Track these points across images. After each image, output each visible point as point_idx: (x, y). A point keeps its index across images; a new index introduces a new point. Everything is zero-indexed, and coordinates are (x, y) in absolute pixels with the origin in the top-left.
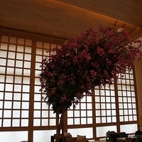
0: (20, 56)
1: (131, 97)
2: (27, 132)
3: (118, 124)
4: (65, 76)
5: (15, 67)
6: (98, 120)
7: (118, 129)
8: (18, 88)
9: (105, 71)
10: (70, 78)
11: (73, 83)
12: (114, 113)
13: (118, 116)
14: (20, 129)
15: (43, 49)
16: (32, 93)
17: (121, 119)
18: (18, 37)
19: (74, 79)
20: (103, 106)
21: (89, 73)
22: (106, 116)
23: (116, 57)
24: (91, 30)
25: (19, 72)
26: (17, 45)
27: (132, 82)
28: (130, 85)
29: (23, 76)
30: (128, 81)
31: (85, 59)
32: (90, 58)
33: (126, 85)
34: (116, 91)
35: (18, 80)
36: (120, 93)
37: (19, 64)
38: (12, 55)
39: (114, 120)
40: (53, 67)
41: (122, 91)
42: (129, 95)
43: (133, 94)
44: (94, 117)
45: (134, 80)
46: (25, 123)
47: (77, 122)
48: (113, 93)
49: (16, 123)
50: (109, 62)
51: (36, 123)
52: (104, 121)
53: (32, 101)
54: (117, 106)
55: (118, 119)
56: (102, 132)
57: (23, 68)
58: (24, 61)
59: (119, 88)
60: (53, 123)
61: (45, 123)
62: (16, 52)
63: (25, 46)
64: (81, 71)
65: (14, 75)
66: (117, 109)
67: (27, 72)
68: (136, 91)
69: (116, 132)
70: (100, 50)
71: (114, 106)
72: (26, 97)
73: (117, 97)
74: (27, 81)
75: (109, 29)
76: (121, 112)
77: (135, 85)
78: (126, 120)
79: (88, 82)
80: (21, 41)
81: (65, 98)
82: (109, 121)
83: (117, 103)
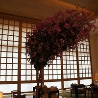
0: (11, 33)
1: (88, 61)
2: (17, 85)
3: (79, 79)
4: (43, 44)
5: (8, 41)
6: (65, 77)
7: (79, 82)
8: (10, 55)
9: (70, 39)
10: (46, 45)
11: (48, 48)
12: (76, 71)
13: (78, 74)
14: (12, 82)
15: (27, 28)
16: (20, 58)
17: (81, 76)
18: (9, 19)
19: (49, 46)
20: (68, 67)
21: (59, 41)
22: (71, 74)
23: (78, 30)
24: (60, 12)
25: (10, 43)
26: (9, 25)
27: (88, 51)
28: (87, 53)
29: (13, 47)
30: (85, 50)
31: (57, 31)
32: (60, 30)
33: (84, 53)
34: (77, 56)
35: (10, 49)
36: (80, 58)
37: (11, 38)
38: (5, 32)
39: (76, 76)
40: (34, 37)
41: (81, 56)
42: (86, 59)
43: (89, 59)
44: (62, 74)
45: (90, 49)
46: (15, 79)
47: (51, 78)
48: (75, 58)
49: (9, 79)
50: (73, 33)
51: (23, 79)
52: (69, 77)
53: (19, 64)
54: (78, 67)
55: (78, 76)
56: (68, 84)
57: (13, 41)
58: (14, 36)
59: (79, 54)
60: (34, 78)
61: (29, 78)
62: (8, 30)
63: (14, 26)
64: (53, 39)
65: (7, 46)
66: (78, 69)
67: (16, 44)
68: (91, 57)
69: (77, 84)
70: (67, 25)
71: (76, 67)
72: (16, 61)
73: (78, 61)
74: (16, 50)
75: (73, 11)
76: (80, 71)
77: (90, 53)
78: (84, 76)
79: (59, 47)
80: (12, 22)
81: (43, 59)
82: (72, 77)
83: (78, 65)
